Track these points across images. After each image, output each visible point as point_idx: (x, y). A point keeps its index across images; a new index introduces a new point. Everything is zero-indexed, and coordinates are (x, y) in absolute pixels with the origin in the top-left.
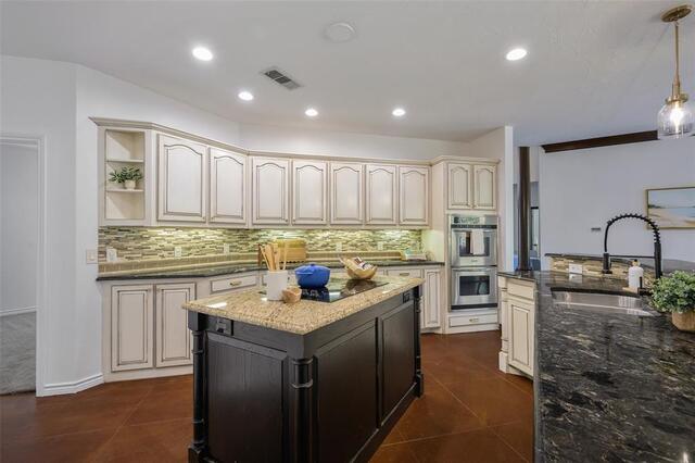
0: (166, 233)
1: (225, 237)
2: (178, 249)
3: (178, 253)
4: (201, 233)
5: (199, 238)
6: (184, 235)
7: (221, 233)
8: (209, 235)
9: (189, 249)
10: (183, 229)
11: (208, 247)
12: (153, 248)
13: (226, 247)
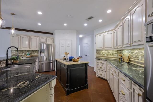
0: (103, 51)
1: (116, 52)
2: (105, 54)
3: (105, 55)
4: (110, 51)
5: (109, 52)
6: (106, 52)
7: (115, 51)
8: (111, 52)
9: (107, 54)
10: (106, 50)
11: (111, 54)
12: (102, 54)
13: (116, 55)
